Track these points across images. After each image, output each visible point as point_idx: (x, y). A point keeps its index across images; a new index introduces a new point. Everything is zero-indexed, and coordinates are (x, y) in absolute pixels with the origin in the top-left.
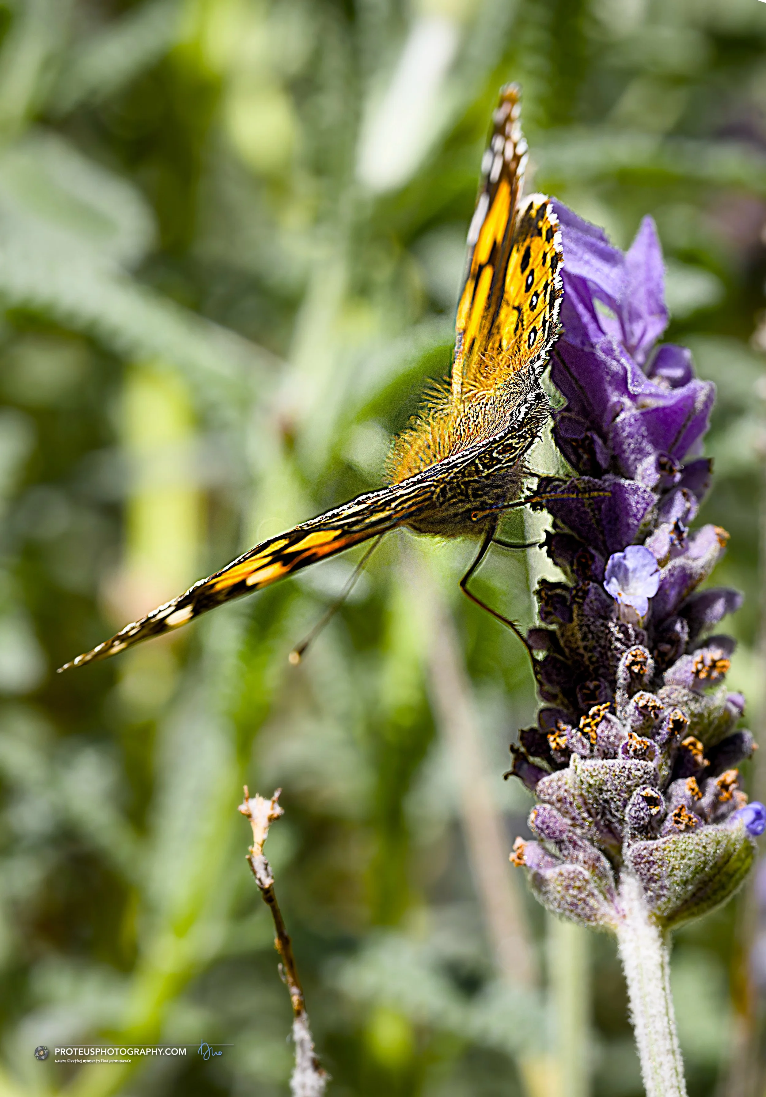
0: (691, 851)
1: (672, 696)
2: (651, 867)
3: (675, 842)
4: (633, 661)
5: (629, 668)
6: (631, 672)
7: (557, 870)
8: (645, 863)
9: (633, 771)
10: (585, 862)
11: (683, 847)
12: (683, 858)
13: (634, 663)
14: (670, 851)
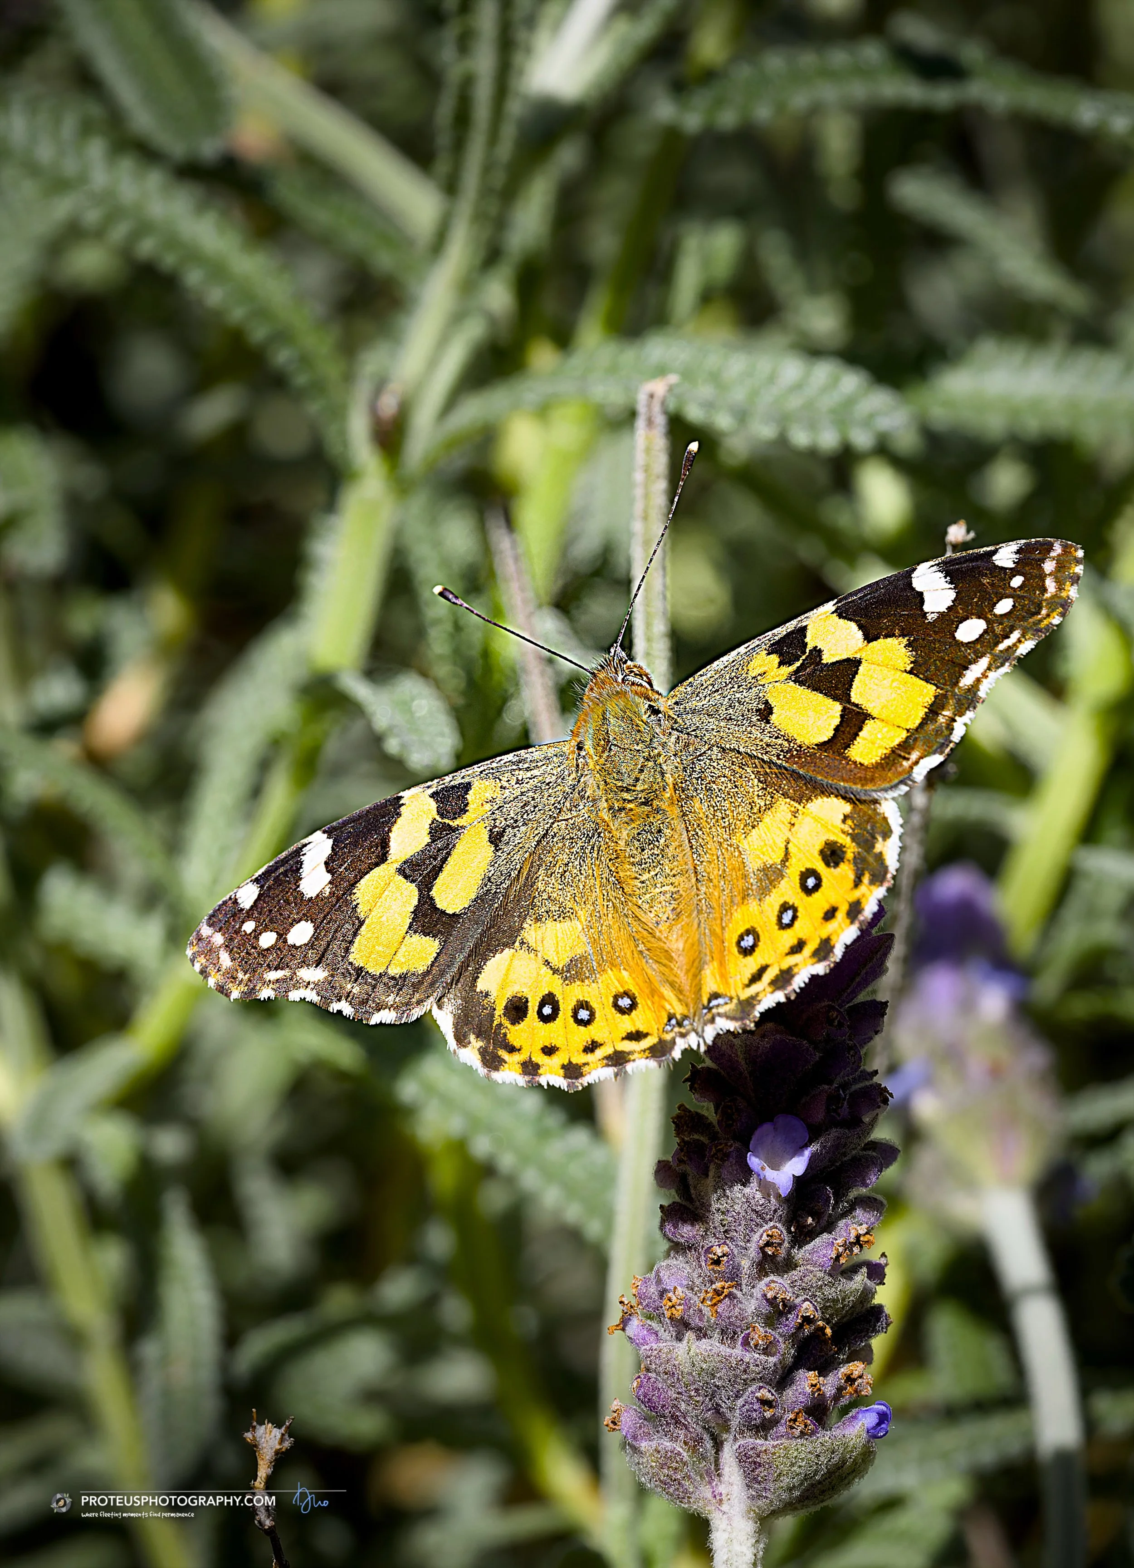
0: (802, 1459)
1: (805, 1280)
2: (756, 1468)
3: (785, 1448)
4: (768, 1242)
5: (762, 1249)
6: (765, 1254)
7: (654, 1444)
8: (750, 1463)
9: (751, 1366)
10: (686, 1443)
11: (795, 1454)
12: (792, 1465)
13: (768, 1244)
14: (779, 1457)
